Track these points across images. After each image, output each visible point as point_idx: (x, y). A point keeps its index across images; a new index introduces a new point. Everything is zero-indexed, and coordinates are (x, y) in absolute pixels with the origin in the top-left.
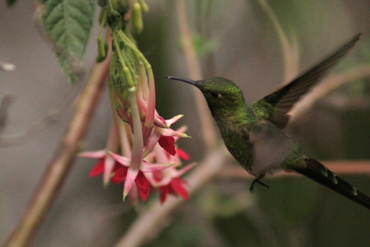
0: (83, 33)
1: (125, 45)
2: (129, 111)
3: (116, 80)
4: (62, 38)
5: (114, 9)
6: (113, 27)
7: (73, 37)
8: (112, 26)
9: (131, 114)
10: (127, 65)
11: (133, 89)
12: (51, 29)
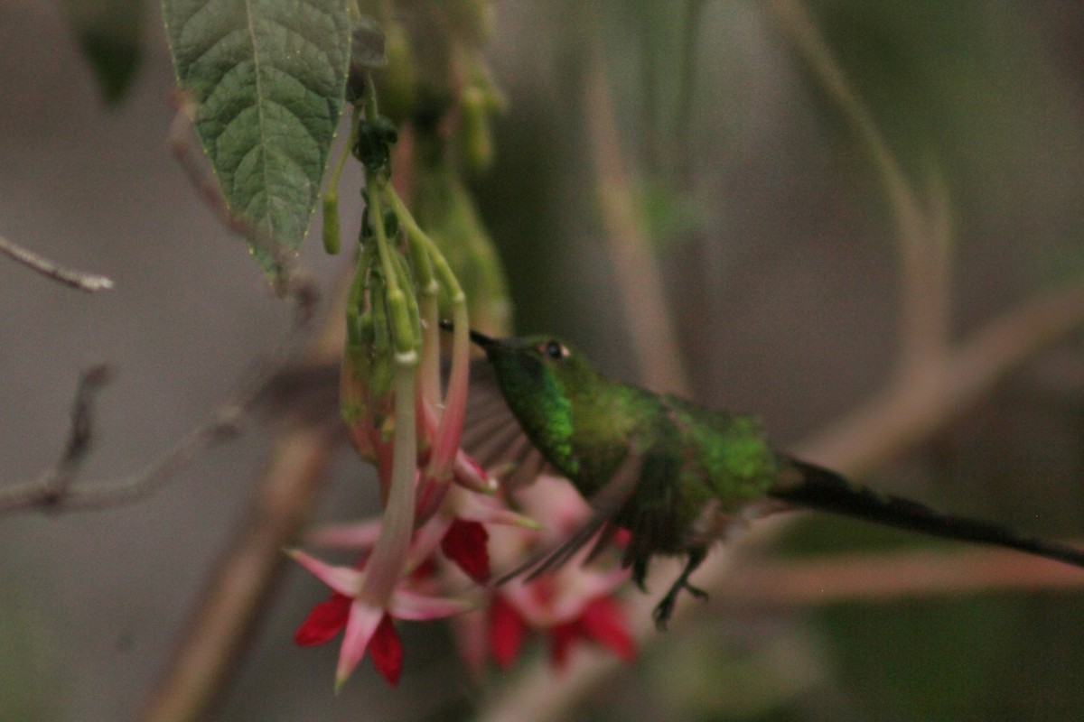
0: (310, 147)
1: (400, 224)
2: (388, 426)
3: (359, 329)
4: (250, 159)
5: (381, 112)
6: (372, 165)
7: (281, 159)
8: (372, 161)
9: (392, 435)
10: (401, 286)
11: (409, 357)
12: (216, 134)
